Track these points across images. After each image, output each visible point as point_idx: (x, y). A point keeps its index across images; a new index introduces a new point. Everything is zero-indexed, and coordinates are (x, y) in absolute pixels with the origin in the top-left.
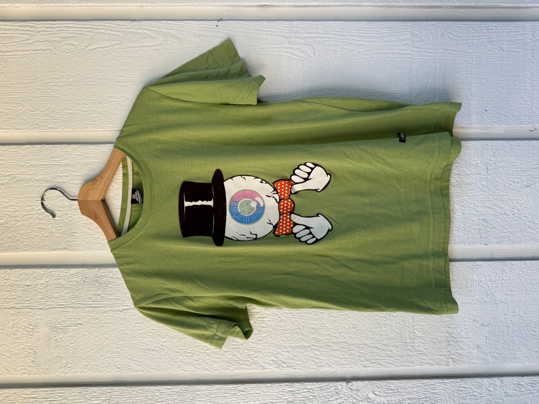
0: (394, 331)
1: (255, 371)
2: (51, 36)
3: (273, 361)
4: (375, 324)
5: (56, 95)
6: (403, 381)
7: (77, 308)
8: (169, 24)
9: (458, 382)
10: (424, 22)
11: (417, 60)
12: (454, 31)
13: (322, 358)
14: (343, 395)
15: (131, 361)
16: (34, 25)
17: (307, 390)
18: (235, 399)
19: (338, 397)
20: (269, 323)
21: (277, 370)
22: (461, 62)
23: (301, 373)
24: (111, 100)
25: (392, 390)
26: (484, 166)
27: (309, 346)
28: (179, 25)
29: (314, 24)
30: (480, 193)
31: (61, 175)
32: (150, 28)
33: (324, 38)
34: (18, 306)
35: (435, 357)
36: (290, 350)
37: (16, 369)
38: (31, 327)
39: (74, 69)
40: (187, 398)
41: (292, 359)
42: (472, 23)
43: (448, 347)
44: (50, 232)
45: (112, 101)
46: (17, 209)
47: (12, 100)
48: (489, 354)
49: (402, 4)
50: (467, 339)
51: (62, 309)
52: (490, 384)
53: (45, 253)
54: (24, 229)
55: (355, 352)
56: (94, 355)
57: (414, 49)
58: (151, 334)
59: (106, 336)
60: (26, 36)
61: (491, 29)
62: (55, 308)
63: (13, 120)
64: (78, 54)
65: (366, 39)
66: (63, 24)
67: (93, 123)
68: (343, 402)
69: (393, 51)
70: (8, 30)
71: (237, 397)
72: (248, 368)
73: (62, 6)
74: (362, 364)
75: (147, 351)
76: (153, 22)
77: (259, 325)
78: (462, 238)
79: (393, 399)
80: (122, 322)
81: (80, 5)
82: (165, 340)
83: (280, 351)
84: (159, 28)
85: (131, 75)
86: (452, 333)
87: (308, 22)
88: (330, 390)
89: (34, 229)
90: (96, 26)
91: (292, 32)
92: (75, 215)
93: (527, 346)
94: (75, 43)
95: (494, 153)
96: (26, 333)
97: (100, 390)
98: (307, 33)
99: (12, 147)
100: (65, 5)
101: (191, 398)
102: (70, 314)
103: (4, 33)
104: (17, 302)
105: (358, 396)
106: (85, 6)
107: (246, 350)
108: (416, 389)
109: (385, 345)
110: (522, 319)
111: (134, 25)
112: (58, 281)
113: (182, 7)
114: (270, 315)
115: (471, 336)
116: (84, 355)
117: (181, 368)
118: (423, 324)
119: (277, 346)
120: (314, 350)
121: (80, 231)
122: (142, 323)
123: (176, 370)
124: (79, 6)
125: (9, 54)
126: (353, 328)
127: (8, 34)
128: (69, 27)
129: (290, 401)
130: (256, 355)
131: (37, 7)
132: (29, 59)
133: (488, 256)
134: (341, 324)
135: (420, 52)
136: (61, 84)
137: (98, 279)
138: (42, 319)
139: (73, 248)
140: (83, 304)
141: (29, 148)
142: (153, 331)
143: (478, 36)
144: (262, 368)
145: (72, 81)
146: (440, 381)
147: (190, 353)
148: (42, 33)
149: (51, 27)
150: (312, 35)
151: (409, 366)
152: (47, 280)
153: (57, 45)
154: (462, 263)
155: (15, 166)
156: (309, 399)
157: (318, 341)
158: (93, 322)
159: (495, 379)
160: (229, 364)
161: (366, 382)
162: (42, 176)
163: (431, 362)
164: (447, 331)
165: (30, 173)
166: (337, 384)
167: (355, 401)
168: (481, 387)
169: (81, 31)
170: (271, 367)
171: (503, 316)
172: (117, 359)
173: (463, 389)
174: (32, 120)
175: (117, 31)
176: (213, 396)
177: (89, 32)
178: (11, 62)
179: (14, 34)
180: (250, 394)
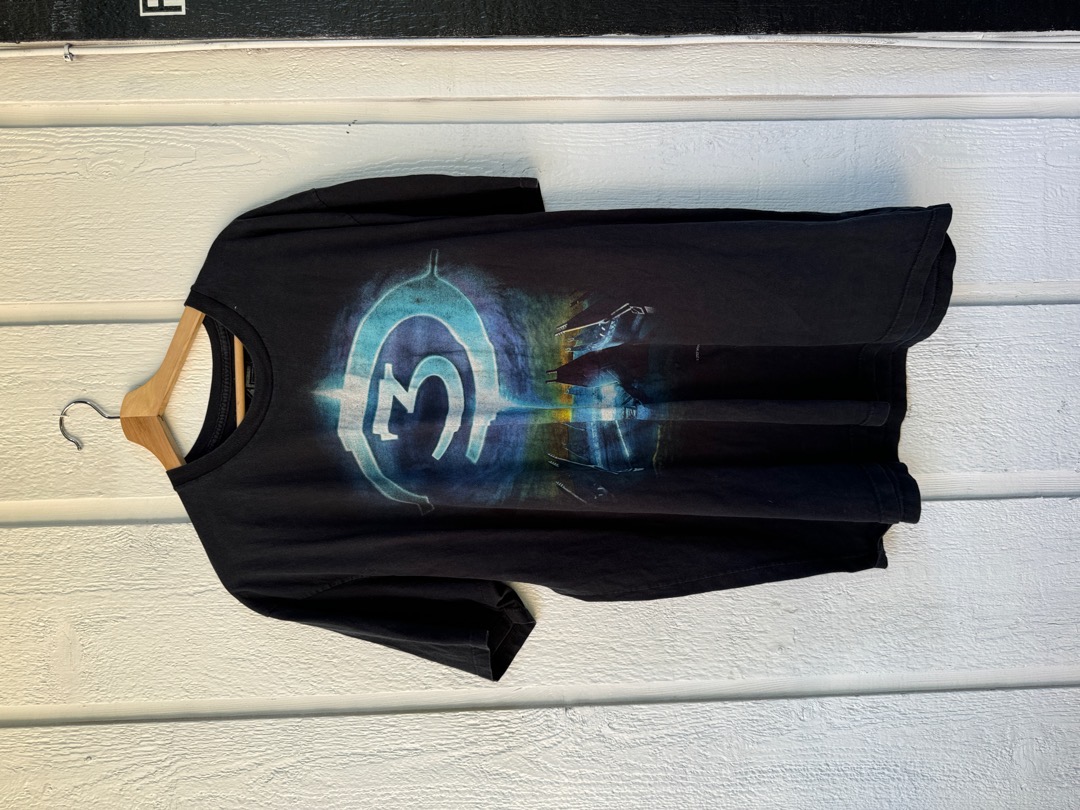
1: (412, 691)
2: (81, 150)
5: (87, 245)
6: (659, 706)
7: (117, 591)
8: (270, 130)
9: (749, 706)
10: (681, 124)
12: (729, 137)
13: (523, 667)
14: (558, 731)
15: (208, 679)
16: (53, 134)
17: (500, 723)
18: (379, 739)
19: (551, 734)
21: (450, 689)
24: (176, 252)
25: (640, 720)
28: (286, 131)
31: (95, 373)
32: (242, 137)
34: (20, 589)
35: (712, 664)
37: (15, 694)
38: (41, 624)
39: (118, 203)
40: (301, 739)
42: (757, 123)
43: (731, 648)
44: (75, 467)
45: (179, 254)
46: (21, 429)
47: (16, 253)
48: (799, 658)
49: (643, 95)
50: (763, 635)
51: (92, 593)
52: (803, 709)
53: (66, 500)
54: (32, 463)
55: (578, 657)
56: (147, 670)
58: (241, 632)
59: (166, 637)
60: (40, 151)
62: (81, 591)
63: (17, 286)
64: (124, 180)
66: (100, 132)
67: (147, 289)
68: (559, 742)
70: (11, 141)
71: (384, 735)
72: (401, 686)
73: (98, 103)
74: (589, 678)
75: (234, 661)
76: (245, 128)
79: (642, 736)
80: (192, 613)
81: (128, 101)
82: (263, 642)
84: (255, 137)
86: (737, 624)
88: (537, 723)
90: (153, 134)
92: (116, 438)
93: (862, 644)
94: (120, 162)
96: (33, 634)
97: (156, 728)
99: (15, 328)
100: (101, 101)
101: (307, 739)
102: (106, 601)
103: (5, 147)
104: (19, 582)
105: (583, 732)
106: (135, 103)
108: (679, 720)
109: (627, 645)
110: (852, 600)
111: (215, 133)
112: (88, 547)
113: (292, 103)
115: (768, 627)
116: (128, 671)
117: (289, 690)
118: (689, 609)
121: (124, 464)
123: (283, 692)
124: (125, 103)
125: (11, 179)
126: (574, 616)
127: (11, 147)
128: (109, 136)
129: (471, 742)
130: (413, 666)
131: (59, 105)
132: (44, 187)
136: (95, 227)
137: (154, 542)
138: (60, 611)
139: (113, 491)
140: (129, 584)
141: (43, 330)
142: (244, 628)
145: (114, 223)
146: (720, 704)
147: (305, 663)
148: (66, 145)
149: (81, 137)
151: (667, 680)
152: (68, 546)
153: (90, 164)
155: (18, 359)
156: (503, 738)
158: (145, 613)
159: (811, 700)
160: (370, 681)
161: (598, 708)
162: (62, 376)
163: (703, 672)
164: (729, 621)
165: (43, 370)
166: (548, 711)
167: (579, 740)
168: (787, 714)
169: (128, 142)
170: (440, 686)
171: (821, 594)
172: (183, 675)
173: (758, 718)
174: (47, 286)
175: (187, 142)
176: (343, 735)
177: (143, 143)
178: (15, 192)
179: (20, 148)
180: (405, 730)
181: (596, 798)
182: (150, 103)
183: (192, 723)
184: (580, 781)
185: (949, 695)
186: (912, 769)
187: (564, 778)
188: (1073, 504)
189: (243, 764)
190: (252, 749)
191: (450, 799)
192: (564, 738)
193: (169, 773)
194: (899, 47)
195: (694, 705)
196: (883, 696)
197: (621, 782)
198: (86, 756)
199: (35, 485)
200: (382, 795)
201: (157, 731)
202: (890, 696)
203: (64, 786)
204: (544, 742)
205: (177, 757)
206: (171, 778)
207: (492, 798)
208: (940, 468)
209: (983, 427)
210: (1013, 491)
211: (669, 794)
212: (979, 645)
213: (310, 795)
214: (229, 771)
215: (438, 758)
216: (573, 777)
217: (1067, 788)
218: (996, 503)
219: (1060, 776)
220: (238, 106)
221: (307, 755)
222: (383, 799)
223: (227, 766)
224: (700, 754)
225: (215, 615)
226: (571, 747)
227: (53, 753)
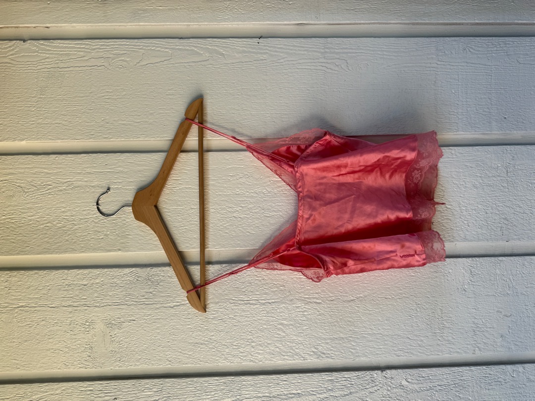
0: (424, 322)
1: (297, 361)
2: (106, 53)
3: (313, 352)
4: (407, 316)
5: (110, 108)
6: (434, 369)
7: (130, 305)
8: (214, 41)
9: (484, 369)
10: (448, 38)
11: (442, 73)
12: (475, 46)
13: (358, 349)
14: (378, 383)
15: (182, 354)
16: (90, 43)
17: (345, 379)
18: (278, 388)
19: (374, 385)
20: (309, 316)
21: (316, 360)
22: (481, 73)
23: (339, 363)
24: (161, 112)
25: (423, 377)
26: (504, 169)
27: (346, 338)
28: (223, 42)
29: (348, 41)
30: (501, 193)
31: (115, 181)
32: (198, 45)
33: (357, 53)
34: (75, 304)
35: (463, 346)
36: (328, 341)
37: (73, 363)
38: (87, 324)
39: (127, 83)
40: (234, 388)
41: (331, 350)
42: (491, 38)
43: (474, 337)
44: (105, 235)
45: (163, 113)
46: (74, 213)
47: (70, 112)
48: (512, 342)
49: (428, 21)
50: (492, 329)
51: (116, 306)
52: (513, 370)
53: (100, 254)
54: (81, 233)
55: (389, 343)
56: (147, 349)
57: (439, 63)
59: (158, 331)
60: (82, 53)
61: (508, 44)
62: (110, 305)
63: (71, 131)
64: (131, 70)
65: (394, 54)
66: (117, 42)
67: (145, 133)
68: (378, 390)
69: (419, 65)
70: (66, 47)
71: (280, 386)
72: (290, 359)
73: (115, 25)
74: (395, 354)
75: (196, 345)
76: (199, 40)
77: (300, 318)
78: (485, 235)
79: (425, 386)
80: (172, 318)
82: (213, 334)
83: (320, 342)
84: (205, 45)
85: (180, 88)
86: (478, 324)
87: (342, 39)
88: (366, 379)
89: (90, 232)
90: (147, 43)
91: (327, 48)
92: (128, 218)
94: (128, 59)
95: (513, 157)
96: (83, 329)
97: (153, 382)
98: (341, 49)
99: (69, 156)
100: (117, 24)
101: (238, 388)
102: (124, 311)
103: (62, 51)
104: (74, 300)
105: (392, 384)
106: (136, 25)
107: (288, 342)
108: (445, 377)
109: (416, 336)
111: (182, 43)
112: (113, 280)
113: (226, 26)
114: (310, 309)
115: (495, 326)
116: (137, 350)
117: (227, 360)
119: (317, 338)
120: (351, 341)
121: (133, 234)
122: (191, 318)
123: (224, 362)
124: (131, 25)
125: (66, 70)
126: (387, 320)
127: (65, 51)
128: (122, 45)
129: (329, 390)
130: (297, 347)
131: (92, 26)
132: (85, 74)
133: (508, 251)
134: (376, 317)
135: (444, 65)
136: (115, 97)
137: (150, 278)
138: (98, 316)
139: (127, 249)
140: (136, 301)
141: (86, 156)
142: (202, 326)
143: (497, 50)
144: (303, 359)
145: (125, 95)
146: (468, 368)
147: (236, 346)
148: (97, 50)
149: (106, 45)
150: (345, 51)
151: (439, 355)
152: (102, 280)
153: (111, 61)
154: (486, 258)
155: (71, 173)
156: (347, 387)
157: (355, 333)
158: (146, 318)
159: (518, 366)
160: (273, 356)
161: (400, 370)
162: (96, 183)
163: (458, 350)
164: (473, 322)
165: (86, 180)
166: (372, 373)
167: (389, 388)
168: (504, 373)
169: (133, 48)
170: (311, 358)
171: (524, 307)
172: (168, 352)
173: (489, 376)
174: (88, 131)
175: (166, 48)
176: (258, 386)
177: (141, 49)
178: (68, 77)
179: (71, 51)
180: (292, 383)
182: (145, 25)
183: (173, 379)
190: (207, 394)
192: (381, 387)
195: (453, 369)
198: (114, 398)
201: (153, 384)
204: (370, 390)
215: (311, 399)
220: (194, 28)
221: (238, 397)
224: (457, 396)
225: (185, 318)
226: (385, 392)
227: (95, 396)
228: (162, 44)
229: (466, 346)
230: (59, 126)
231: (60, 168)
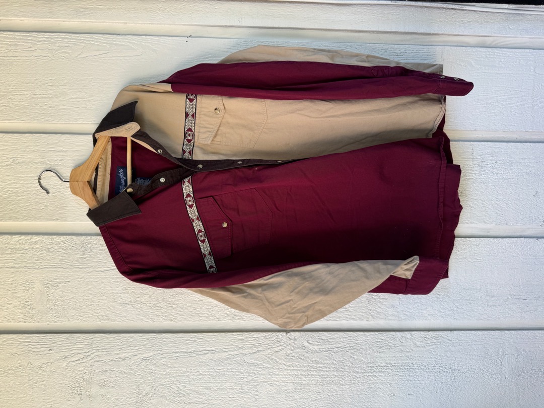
1: (212, 322)
2: (50, 45)
5: (53, 94)
6: (332, 333)
7: (66, 268)
8: (147, 39)
9: (376, 335)
14: (283, 343)
15: (110, 313)
16: (36, 36)
17: (254, 339)
18: (195, 345)
19: (279, 345)
21: (230, 321)
25: (322, 340)
28: (155, 40)
31: (56, 159)
32: (133, 41)
34: (17, 266)
35: (359, 313)
37: (14, 318)
38: (27, 283)
39: (69, 73)
40: (156, 344)
43: (369, 306)
44: (45, 206)
45: (99, 100)
46: (18, 186)
47: (16, 97)
48: (401, 312)
50: (384, 300)
51: (53, 269)
52: (402, 337)
53: (41, 222)
54: (23, 203)
56: (80, 308)
58: (127, 291)
59: (90, 292)
60: (29, 45)
62: (48, 268)
63: (16, 113)
64: (72, 61)
66: (60, 36)
67: (83, 117)
68: (283, 349)
70: (14, 38)
71: (197, 343)
72: (207, 319)
73: (59, 21)
75: (123, 305)
76: (134, 37)
79: (324, 347)
80: (103, 281)
81: (75, 20)
82: (138, 296)
84: (139, 42)
85: (115, 79)
88: (272, 339)
89: (32, 203)
90: (88, 38)
92: (66, 192)
93: (432, 306)
94: (70, 52)
96: (23, 288)
97: (84, 336)
99: (15, 135)
100: (61, 20)
101: (159, 344)
102: (60, 273)
103: (11, 42)
104: (16, 262)
105: (295, 344)
106: (78, 21)
108: (342, 340)
111: (119, 39)
112: (51, 246)
113: (159, 25)
115: (387, 296)
116: (71, 308)
117: (151, 320)
121: (70, 205)
122: (120, 281)
123: (147, 320)
124: (73, 21)
125: (14, 58)
127: (14, 42)
128: (65, 38)
129: (240, 348)
130: (213, 309)
131: (39, 21)
132: (31, 63)
136: (57, 84)
137: (84, 245)
138: (37, 277)
139: (64, 219)
140: (71, 265)
141: (30, 136)
142: (129, 289)
144: (217, 320)
145: (67, 83)
146: (362, 333)
147: (158, 307)
148: (43, 42)
149: (50, 38)
151: (336, 320)
152: (41, 245)
153: (55, 52)
155: (17, 151)
156: (256, 346)
158: (79, 280)
159: (406, 333)
160: (191, 317)
161: (302, 333)
162: (39, 160)
163: (354, 317)
165: (29, 157)
166: (278, 334)
167: (292, 348)
168: (394, 339)
169: (75, 42)
170: (226, 320)
172: (98, 311)
173: (380, 341)
174: (32, 114)
175: (105, 43)
176: (177, 342)
177: (82, 42)
178: (16, 65)
179: (19, 42)
180: (207, 341)
181: (300, 376)
182: (86, 22)
183: (102, 335)
184: (292, 368)
185: (473, 332)
186: (454, 367)
187: (285, 366)
188: (538, 242)
189: (127, 355)
190: (131, 348)
191: (228, 375)
192: (285, 347)
193: (91, 358)
194: (466, 10)
195: (349, 333)
196: (441, 332)
197: (312, 369)
198: (49, 349)
199: (25, 214)
200: (195, 372)
201: (84, 338)
202: (445, 332)
203: (37, 363)
204: (275, 349)
205: (94, 351)
206: (91, 361)
207: (249, 375)
208: (474, 221)
209: (497, 202)
210: (509, 234)
211: (336, 376)
212: (489, 308)
213: (159, 371)
214: (120, 358)
215: (223, 355)
216: (289, 366)
217: (527, 378)
218: (501, 240)
219: (524, 372)
220: (131, 26)
221: (159, 352)
222: (196, 374)
223: (119, 356)
224: (351, 357)
225: (114, 282)
226: (289, 352)
227: (33, 347)
228: (101, 39)
229: (361, 314)
230: (7, 109)
231: (6, 145)
